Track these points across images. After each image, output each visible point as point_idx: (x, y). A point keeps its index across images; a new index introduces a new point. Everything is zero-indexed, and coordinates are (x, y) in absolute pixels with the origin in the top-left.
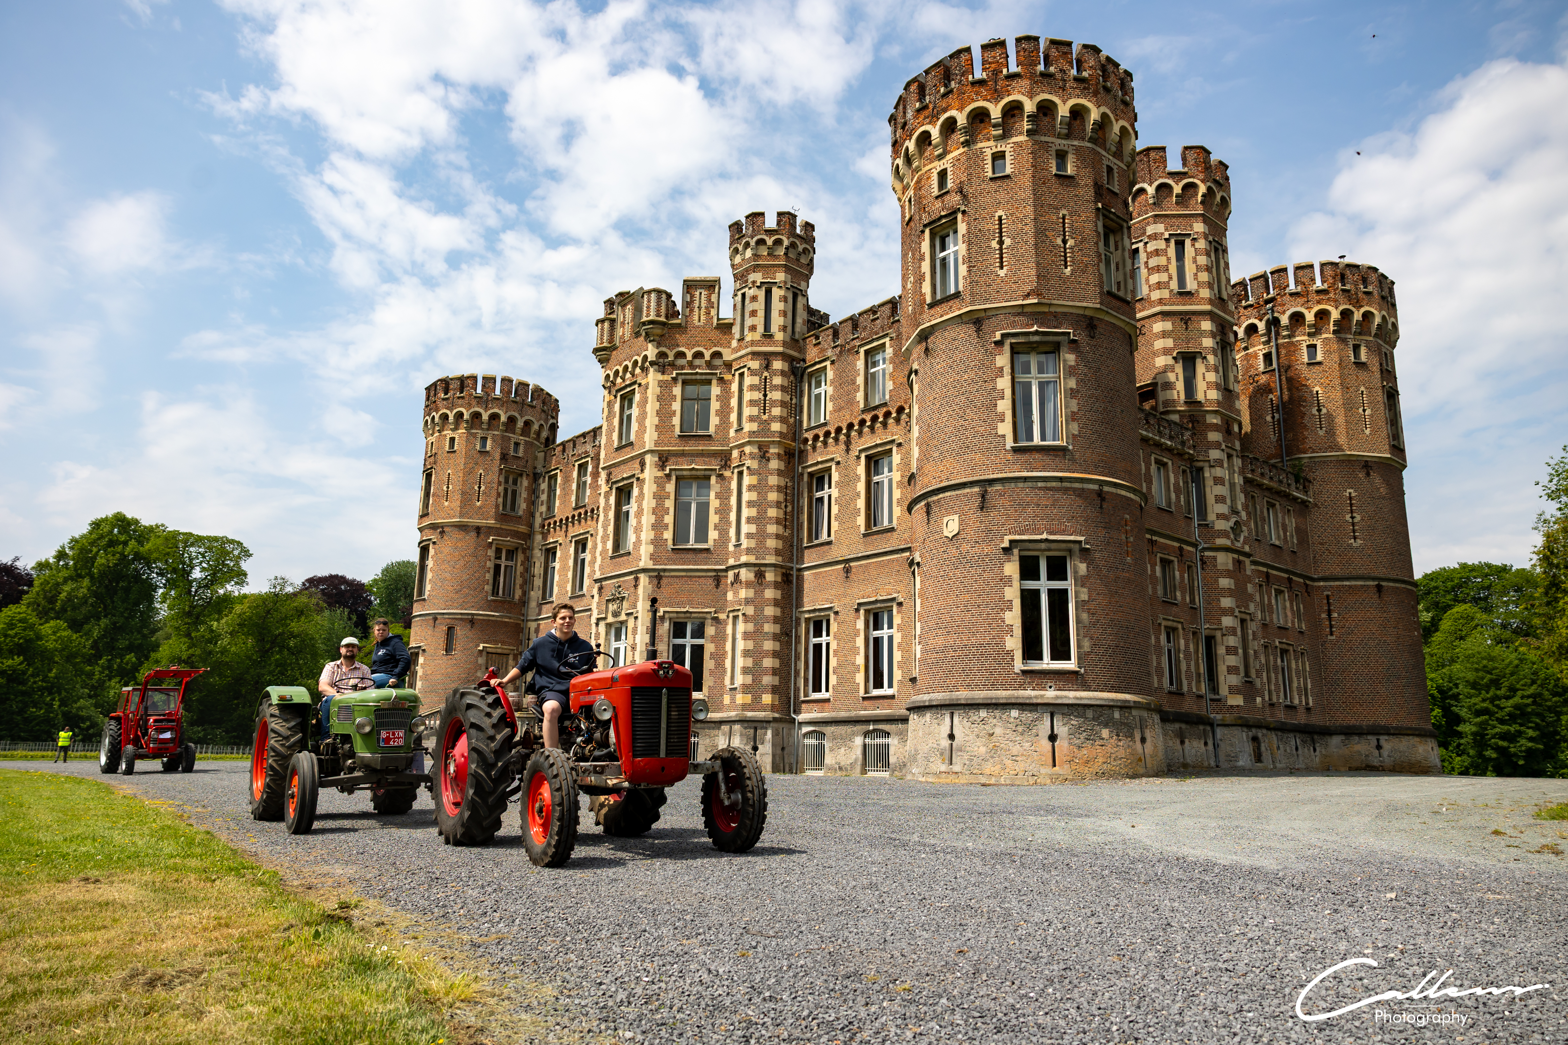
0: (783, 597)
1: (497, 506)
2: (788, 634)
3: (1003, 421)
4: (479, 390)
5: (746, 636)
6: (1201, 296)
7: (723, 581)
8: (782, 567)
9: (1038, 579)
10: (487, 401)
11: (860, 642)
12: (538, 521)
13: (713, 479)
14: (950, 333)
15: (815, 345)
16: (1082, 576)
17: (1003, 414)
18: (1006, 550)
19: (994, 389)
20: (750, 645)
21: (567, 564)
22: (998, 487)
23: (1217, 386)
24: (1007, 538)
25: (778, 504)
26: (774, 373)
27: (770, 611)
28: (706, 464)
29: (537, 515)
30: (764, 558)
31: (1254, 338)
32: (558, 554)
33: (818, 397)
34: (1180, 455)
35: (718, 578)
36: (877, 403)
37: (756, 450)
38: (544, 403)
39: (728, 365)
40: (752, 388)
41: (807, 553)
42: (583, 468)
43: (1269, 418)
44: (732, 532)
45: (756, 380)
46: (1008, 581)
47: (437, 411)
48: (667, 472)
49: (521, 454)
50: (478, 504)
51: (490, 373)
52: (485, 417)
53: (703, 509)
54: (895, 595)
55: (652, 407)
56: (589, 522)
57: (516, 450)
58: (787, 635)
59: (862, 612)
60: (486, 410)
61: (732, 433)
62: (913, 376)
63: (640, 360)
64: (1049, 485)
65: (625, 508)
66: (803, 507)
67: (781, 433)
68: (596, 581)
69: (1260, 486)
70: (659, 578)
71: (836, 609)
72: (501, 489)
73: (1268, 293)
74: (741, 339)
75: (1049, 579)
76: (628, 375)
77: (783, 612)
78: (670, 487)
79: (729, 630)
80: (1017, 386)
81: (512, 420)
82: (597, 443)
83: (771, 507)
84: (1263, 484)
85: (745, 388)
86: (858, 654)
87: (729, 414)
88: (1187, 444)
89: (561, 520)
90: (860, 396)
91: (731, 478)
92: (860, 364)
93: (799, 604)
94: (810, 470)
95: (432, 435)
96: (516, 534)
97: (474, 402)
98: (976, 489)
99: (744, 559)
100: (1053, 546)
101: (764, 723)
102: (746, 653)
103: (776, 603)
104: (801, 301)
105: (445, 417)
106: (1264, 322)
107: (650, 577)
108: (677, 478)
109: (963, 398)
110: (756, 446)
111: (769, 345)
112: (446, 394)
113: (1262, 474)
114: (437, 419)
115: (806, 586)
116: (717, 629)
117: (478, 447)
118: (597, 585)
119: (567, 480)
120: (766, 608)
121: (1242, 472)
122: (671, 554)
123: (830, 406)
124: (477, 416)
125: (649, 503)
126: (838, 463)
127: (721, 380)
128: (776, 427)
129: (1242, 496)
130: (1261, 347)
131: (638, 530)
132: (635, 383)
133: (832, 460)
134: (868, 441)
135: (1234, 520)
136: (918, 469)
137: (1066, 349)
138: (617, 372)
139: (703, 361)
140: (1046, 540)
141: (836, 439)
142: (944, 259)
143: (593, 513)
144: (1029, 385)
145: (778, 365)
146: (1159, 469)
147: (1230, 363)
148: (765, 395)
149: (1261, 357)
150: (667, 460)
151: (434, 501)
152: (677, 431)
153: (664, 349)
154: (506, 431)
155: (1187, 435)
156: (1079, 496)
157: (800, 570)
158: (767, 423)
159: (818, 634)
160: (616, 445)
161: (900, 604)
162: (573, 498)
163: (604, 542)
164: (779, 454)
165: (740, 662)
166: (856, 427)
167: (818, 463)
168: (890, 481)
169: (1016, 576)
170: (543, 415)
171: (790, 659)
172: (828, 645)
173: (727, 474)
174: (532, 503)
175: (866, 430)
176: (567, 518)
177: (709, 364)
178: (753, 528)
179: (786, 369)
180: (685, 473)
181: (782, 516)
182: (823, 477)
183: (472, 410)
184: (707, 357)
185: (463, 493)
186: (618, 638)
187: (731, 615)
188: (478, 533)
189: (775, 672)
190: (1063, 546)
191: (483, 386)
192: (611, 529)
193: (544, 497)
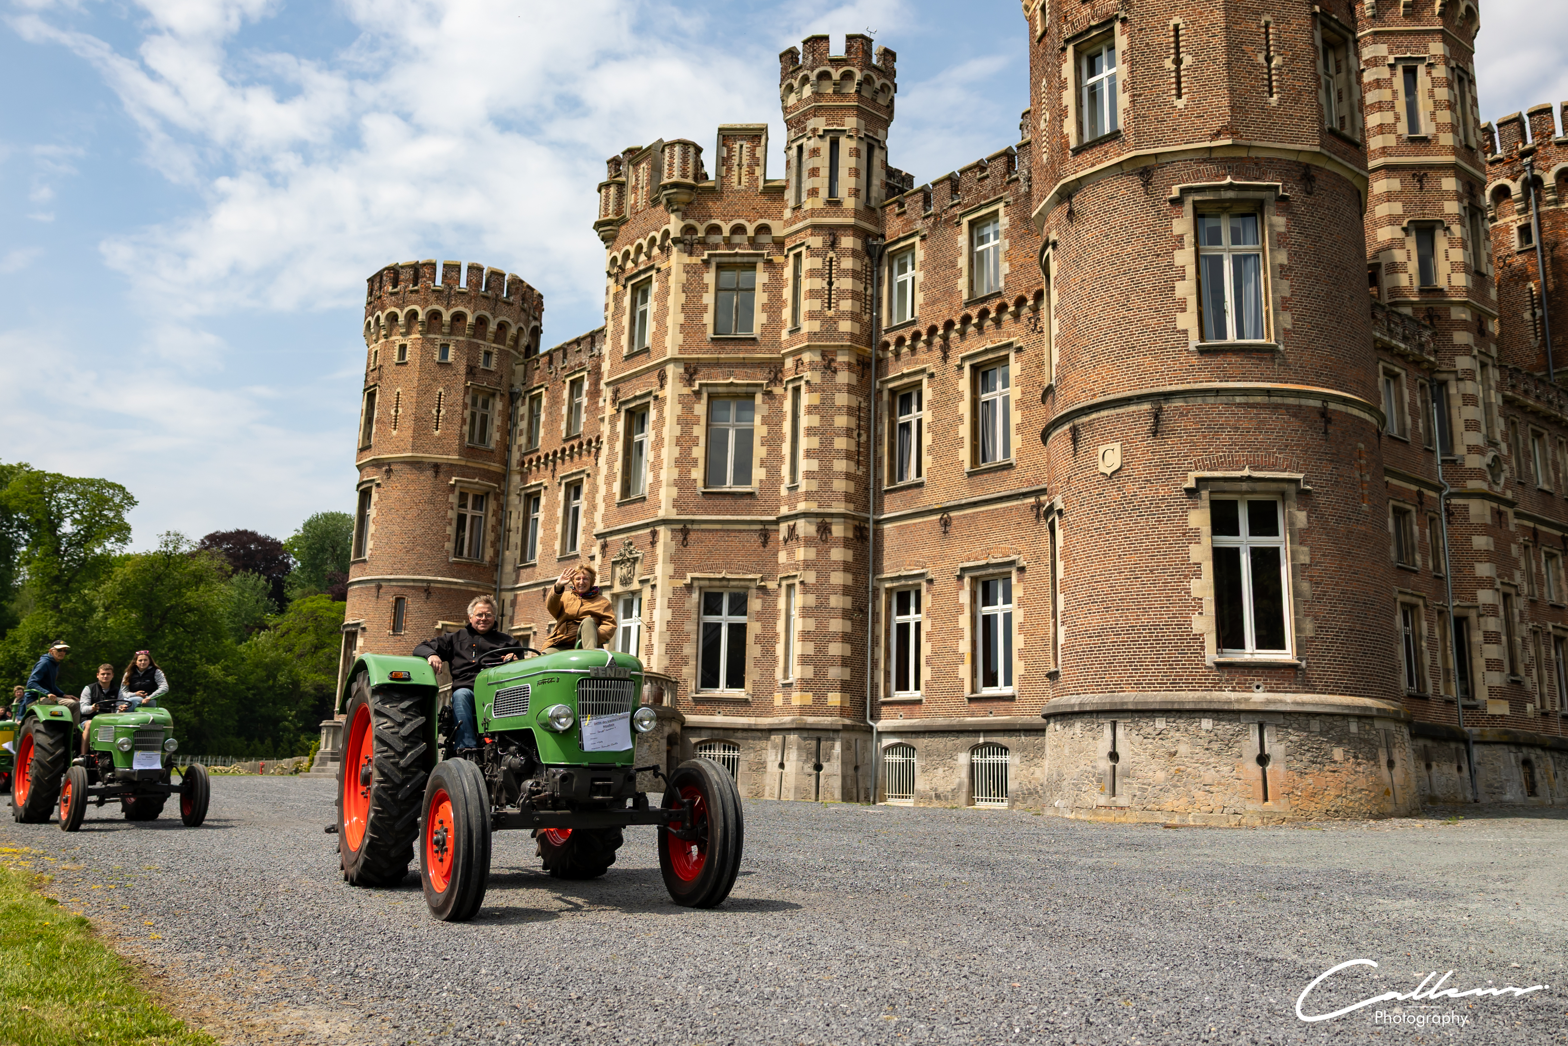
0: (855, 560)
1: (462, 436)
2: (863, 611)
3: (1184, 310)
4: (439, 281)
5: (806, 612)
6: (1442, 142)
7: (772, 536)
8: (853, 518)
9: (1237, 533)
10: (449, 296)
11: (964, 621)
12: (516, 456)
13: (759, 398)
14: (1104, 190)
15: (898, 215)
16: (1301, 530)
17: (1184, 301)
18: (1191, 493)
19: (1171, 265)
20: (811, 625)
21: (555, 514)
22: (1178, 403)
23: (1466, 268)
24: (1193, 475)
25: (848, 432)
26: (843, 253)
27: (838, 578)
28: (748, 378)
29: (515, 448)
30: (830, 506)
31: (1505, 205)
32: (543, 501)
33: (903, 285)
34: (1417, 363)
35: (765, 532)
36: (985, 294)
37: (817, 358)
38: (524, 299)
39: (779, 244)
40: (813, 273)
41: (887, 499)
42: (576, 385)
43: (1527, 316)
44: (785, 470)
45: (818, 263)
46: (1194, 536)
47: (383, 309)
48: (696, 387)
49: (493, 367)
50: (437, 433)
51: (452, 260)
52: (446, 317)
53: (745, 439)
54: (1013, 557)
55: (675, 300)
56: (584, 458)
57: (487, 362)
58: (861, 611)
59: (967, 580)
60: (448, 307)
61: (785, 335)
62: (1050, 250)
63: (658, 237)
64: (1251, 400)
65: (637, 438)
66: (881, 436)
67: (852, 334)
68: (598, 536)
69: (1523, 408)
70: (685, 532)
71: (930, 576)
72: (467, 413)
73: (1525, 143)
75: (1252, 533)
76: (642, 258)
77: (855, 580)
78: (700, 409)
79: (782, 604)
80: (1202, 262)
81: (481, 321)
82: (596, 352)
83: (839, 436)
84: (1527, 406)
85: (803, 274)
86: (962, 638)
87: (780, 309)
88: (1427, 348)
89: (547, 456)
90: (962, 284)
91: (784, 397)
92: (963, 240)
93: (878, 569)
94: (891, 385)
95: (376, 341)
96: (487, 474)
97: (432, 298)
98: (1146, 406)
99: (802, 507)
100: (1259, 486)
101: (831, 732)
102: (806, 636)
103: (847, 567)
104: (877, 154)
105: (393, 317)
106: (1519, 183)
107: (673, 530)
108: (710, 397)
109: (1125, 279)
110: (818, 353)
111: (835, 215)
112: (395, 286)
113: (1526, 392)
114: (382, 321)
115: (888, 544)
116: (764, 602)
117: (437, 358)
118: (600, 542)
119: (555, 401)
120: (833, 574)
121: (1499, 389)
122: (700, 499)
123: (920, 298)
124: (435, 316)
125: (670, 430)
126: (932, 376)
127: (769, 263)
128: (845, 326)
129: (1501, 421)
130: (1516, 217)
131: (656, 466)
132: (651, 268)
133: (923, 371)
134: (975, 344)
135: (1491, 454)
136: (1059, 379)
137: (1272, 209)
138: (626, 255)
139: (745, 237)
140: (1249, 478)
141: (929, 343)
142: (1093, 88)
143: (593, 446)
144: (1220, 259)
145: (847, 242)
146: (1388, 382)
147: (1482, 236)
148: (830, 283)
149: (1515, 231)
150: (696, 372)
151: (379, 429)
152: (710, 332)
153: (692, 222)
154: (474, 336)
155: (1426, 335)
156: (1295, 415)
157: (878, 522)
158: (834, 321)
159: (903, 610)
160: (625, 351)
161: (1022, 570)
162: (563, 426)
163: (609, 483)
164: (849, 364)
165: (797, 648)
166: (958, 326)
167: (903, 376)
168: (1006, 400)
169: (1206, 529)
170: (523, 316)
171: (865, 645)
172: (918, 625)
173: (778, 390)
174: (508, 432)
175: (971, 329)
176: (555, 453)
177: (753, 242)
178: (814, 465)
179: (859, 247)
180: (720, 390)
181: (853, 448)
182: (909, 396)
183: (429, 308)
184: (751, 231)
185: (417, 419)
186: (628, 614)
187: (784, 583)
188: (437, 472)
189: (845, 662)
190: (1273, 486)
191: (444, 276)
192: (618, 465)
193: (523, 425)
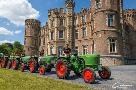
0: (72, 45)
1: (34, 34)
13: (63, 31)
14: (100, 13)
15: (76, 16)
16: (117, 42)
17: (107, 22)
23: (123, 21)
24: (108, 37)
30: (70, 40)
32: (41, 40)
33: (76, 22)
35: (64, 42)
36: (84, 22)
38: (39, 22)
42: (45, 30)
44: (66, 37)
49: (37, 28)
53: (62, 34)
54: (87, 44)
55: (56, 22)
59: (82, 46)
60: (33, 23)
61: (66, 25)
62: (94, 18)
65: (52, 34)
67: (72, 26)
71: (79, 46)
73: (125, 12)
74: (67, 15)
75: (112, 42)
76: (53, 19)
80: (108, 19)
85: (67, 20)
86: (82, 51)
91: (66, 31)
92: (82, 18)
95: (26, 26)
96: (36, 38)
98: (104, 31)
106: (124, 15)
107: (56, 42)
108: (59, 31)
110: (69, 27)
111: (70, 15)
112: (28, 21)
117: (32, 27)
118: (49, 43)
121: (125, 31)
122: (58, 39)
125: (56, 33)
126: (79, 29)
127: (64, 19)
137: (114, 15)
139: (62, 17)
140: (113, 37)
142: (98, 4)
148: (70, 21)
150: (58, 28)
151: (26, 33)
152: (59, 25)
153: (57, 16)
154: (35, 26)
156: (116, 32)
157: (74, 41)
158: (70, 24)
160: (51, 27)
162: (43, 33)
166: (81, 25)
168: (86, 31)
169: (109, 41)
172: (78, 50)
176: (43, 36)
179: (72, 18)
181: (72, 35)
182: (77, 31)
185: (30, 33)
188: (32, 37)
191: (32, 20)
193: (39, 33)
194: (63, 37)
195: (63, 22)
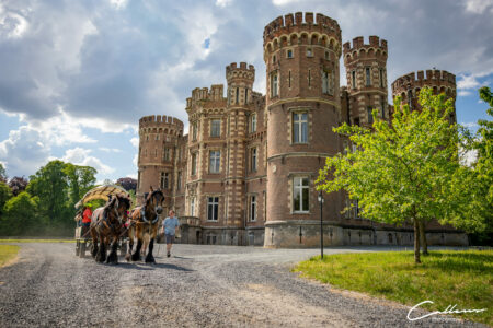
0: (242, 189)
1: (162, 159)
3: (289, 136)
5: (230, 202)
6: (375, 87)
8: (242, 179)
10: (158, 124)
11: (264, 203)
13: (221, 151)
14: (275, 108)
15: (253, 106)
16: (312, 184)
18: (289, 177)
19: (287, 126)
20: (232, 205)
22: (287, 157)
24: (289, 173)
25: (241, 159)
26: (240, 116)
27: (238, 194)
28: (218, 146)
29: (176, 161)
30: (236, 176)
33: (254, 123)
35: (222, 183)
38: (178, 123)
39: (225, 114)
40: (233, 121)
44: (227, 168)
45: (234, 118)
46: (289, 186)
47: (143, 128)
48: (207, 149)
49: (170, 141)
50: (156, 158)
51: (159, 115)
53: (218, 160)
58: (244, 201)
59: (265, 194)
60: (158, 127)
61: (227, 136)
63: (198, 112)
64: (302, 156)
65: (194, 161)
66: (249, 159)
67: (242, 135)
70: (204, 183)
72: (163, 153)
74: (229, 105)
75: (303, 185)
76: (195, 117)
77: (242, 194)
78: (207, 154)
80: (294, 125)
81: (166, 130)
83: (238, 160)
85: (230, 121)
86: (264, 207)
87: (226, 129)
90: (265, 123)
91: (226, 151)
93: (248, 191)
94: (251, 147)
96: (168, 168)
97: (154, 125)
98: (281, 158)
99: (230, 176)
100: (303, 175)
101: (236, 229)
102: (230, 207)
103: (240, 191)
104: (249, 91)
107: (201, 183)
108: (210, 151)
111: (238, 107)
112: (145, 122)
114: (143, 131)
115: (250, 185)
116: (222, 200)
117: (155, 139)
118: (187, 186)
122: (208, 175)
123: (256, 126)
124: (155, 129)
125: (201, 159)
127: (223, 118)
128: (240, 133)
131: (198, 168)
132: (197, 120)
133: (257, 144)
137: (309, 113)
138: (192, 116)
140: (301, 173)
144: (298, 124)
145: (241, 113)
148: (236, 123)
150: (206, 145)
151: (142, 157)
152: (210, 135)
153: (205, 109)
154: (165, 133)
156: (312, 159)
157: (248, 180)
158: (237, 132)
160: (192, 140)
163: (189, 172)
164: (241, 143)
165: (228, 210)
166: (263, 133)
167: (253, 145)
169: (292, 184)
170: (178, 128)
174: (174, 157)
178: (233, 167)
179: (244, 114)
180: (212, 149)
181: (242, 163)
184: (219, 111)
185: (151, 155)
187: (226, 195)
188: (156, 168)
189: (239, 213)
190: (306, 175)
191: (157, 119)
192: (191, 167)
194: (221, 169)
195: (221, 127)
